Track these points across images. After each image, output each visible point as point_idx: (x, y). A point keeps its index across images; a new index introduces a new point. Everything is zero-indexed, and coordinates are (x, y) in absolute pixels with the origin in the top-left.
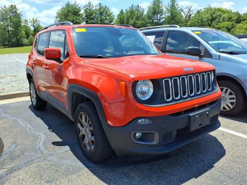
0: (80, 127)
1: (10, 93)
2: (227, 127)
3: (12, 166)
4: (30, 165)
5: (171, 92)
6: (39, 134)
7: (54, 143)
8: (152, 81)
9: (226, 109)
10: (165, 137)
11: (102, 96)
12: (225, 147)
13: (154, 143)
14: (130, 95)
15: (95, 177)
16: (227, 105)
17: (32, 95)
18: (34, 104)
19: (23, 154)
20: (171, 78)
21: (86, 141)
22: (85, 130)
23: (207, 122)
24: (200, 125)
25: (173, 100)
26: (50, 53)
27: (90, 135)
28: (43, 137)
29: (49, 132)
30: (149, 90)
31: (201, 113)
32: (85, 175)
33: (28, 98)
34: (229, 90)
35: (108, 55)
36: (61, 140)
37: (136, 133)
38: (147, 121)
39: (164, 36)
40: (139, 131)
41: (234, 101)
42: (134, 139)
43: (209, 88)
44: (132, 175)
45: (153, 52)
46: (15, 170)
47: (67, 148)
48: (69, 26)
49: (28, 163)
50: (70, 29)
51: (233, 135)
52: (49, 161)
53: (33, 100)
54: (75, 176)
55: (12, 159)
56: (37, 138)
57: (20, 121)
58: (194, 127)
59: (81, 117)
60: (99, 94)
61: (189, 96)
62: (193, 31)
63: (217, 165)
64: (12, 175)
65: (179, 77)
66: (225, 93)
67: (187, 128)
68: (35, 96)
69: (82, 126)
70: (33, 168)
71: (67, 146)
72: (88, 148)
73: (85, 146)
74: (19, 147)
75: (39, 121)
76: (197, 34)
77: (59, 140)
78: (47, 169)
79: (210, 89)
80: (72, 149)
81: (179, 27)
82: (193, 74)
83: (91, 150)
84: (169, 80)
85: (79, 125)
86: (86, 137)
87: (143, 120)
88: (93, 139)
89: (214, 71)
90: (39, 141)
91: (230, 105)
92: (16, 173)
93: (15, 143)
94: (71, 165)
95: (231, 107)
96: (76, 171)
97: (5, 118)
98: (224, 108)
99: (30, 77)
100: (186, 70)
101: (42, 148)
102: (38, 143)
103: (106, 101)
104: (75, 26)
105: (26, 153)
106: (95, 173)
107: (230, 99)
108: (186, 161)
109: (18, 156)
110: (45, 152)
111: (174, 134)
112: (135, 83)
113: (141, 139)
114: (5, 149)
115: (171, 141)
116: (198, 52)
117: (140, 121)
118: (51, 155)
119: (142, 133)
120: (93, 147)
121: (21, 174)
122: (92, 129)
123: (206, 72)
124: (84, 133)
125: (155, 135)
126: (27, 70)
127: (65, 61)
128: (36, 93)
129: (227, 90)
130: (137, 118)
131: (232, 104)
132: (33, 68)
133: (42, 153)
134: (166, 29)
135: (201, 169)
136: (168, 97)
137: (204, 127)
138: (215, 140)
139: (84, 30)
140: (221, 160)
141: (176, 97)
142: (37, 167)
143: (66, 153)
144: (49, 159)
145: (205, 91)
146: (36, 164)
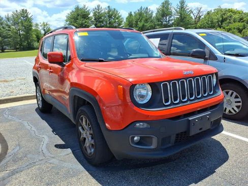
0: (81, 130)
1: (18, 96)
2: (232, 132)
3: (14, 168)
4: (32, 167)
5: (170, 95)
6: (43, 136)
7: (57, 146)
8: (150, 84)
9: (232, 113)
10: (163, 141)
11: (100, 100)
12: (229, 152)
13: (152, 147)
14: (128, 98)
15: (94, 181)
16: (233, 109)
17: (38, 98)
18: (40, 107)
19: (25, 156)
20: (169, 81)
21: (87, 144)
22: (86, 133)
23: (208, 126)
24: (201, 129)
25: (172, 104)
26: (53, 57)
27: (90, 138)
28: (46, 140)
29: (53, 135)
30: (147, 94)
31: (201, 117)
32: (85, 178)
33: (35, 101)
34: (235, 94)
35: (110, 58)
36: (64, 143)
37: (134, 137)
38: (145, 125)
39: (168, 39)
40: (137, 135)
41: (240, 104)
42: (132, 142)
43: (210, 92)
44: (131, 179)
45: (156, 55)
46: (17, 172)
47: (69, 150)
48: (71, 30)
49: (29, 166)
50: (72, 32)
51: (238, 140)
52: (50, 163)
53: (39, 103)
54: (74, 179)
55: (15, 161)
56: (40, 141)
57: (26, 124)
58: (194, 131)
59: (82, 120)
60: (97, 98)
61: (188, 100)
62: (198, 33)
63: (219, 170)
64: (14, 177)
65: (178, 80)
66: (231, 95)
67: (187, 132)
68: (41, 99)
69: (83, 129)
70: (34, 170)
71: (69, 149)
72: (89, 151)
73: (86, 149)
74: (22, 150)
75: (45, 124)
76: (202, 36)
77: (62, 142)
78: (48, 171)
79: (212, 93)
80: (74, 152)
81: (183, 29)
82: (193, 77)
83: (91, 153)
84: (168, 84)
85: (80, 128)
86: (87, 140)
87: (142, 124)
88: (93, 142)
89: (216, 74)
90: (42, 143)
91: (236, 109)
92: (18, 175)
93: (19, 145)
94: (71, 168)
95: (237, 111)
96: (75, 174)
97: (10, 120)
98: (230, 112)
99: (36, 80)
100: (185, 73)
101: (45, 151)
102: (41, 146)
103: (104, 105)
104: (78, 30)
105: (28, 156)
106: (94, 177)
107: (236, 102)
108: (187, 165)
109: (21, 159)
110: (47, 154)
111: (173, 138)
112: (133, 86)
113: (139, 143)
114: (9, 151)
115: (170, 145)
116: (203, 55)
117: (138, 124)
118: (53, 158)
119: (140, 137)
120: (93, 150)
121: (22, 176)
122: (92, 132)
123: (207, 75)
124: (85, 136)
125: (153, 139)
126: (34, 73)
127: (67, 65)
128: (42, 96)
129: (232, 93)
130: (135, 122)
131: (238, 107)
132: (38, 71)
133: (44, 156)
134: (171, 31)
135: (202, 174)
136: (167, 101)
137: (205, 131)
138: (218, 144)
139: (86, 34)
140: (223, 165)
141: (174, 101)
142: (39, 169)
143: (67, 156)
144: (51, 161)
145: (206, 95)
146: (37, 167)
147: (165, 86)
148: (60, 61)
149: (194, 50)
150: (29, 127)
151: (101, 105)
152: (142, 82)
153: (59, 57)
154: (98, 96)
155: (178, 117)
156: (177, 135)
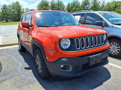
1: (11, 43)
3: (3, 78)
4: (12, 78)
5: (80, 45)
6: (20, 63)
7: (25, 68)
9: (115, 54)
10: (75, 68)
13: (70, 71)
14: (58, 46)
15: (41, 86)
16: (116, 52)
18: (20, 49)
19: (10, 73)
20: (80, 38)
21: (39, 68)
22: (38, 63)
25: (81, 49)
26: (24, 24)
27: (40, 65)
28: (21, 65)
29: (24, 63)
30: (68, 44)
31: (96, 56)
32: (37, 85)
33: (18, 46)
34: (117, 44)
35: (53, 25)
36: (29, 67)
37: (61, 65)
39: (84, 16)
40: (62, 64)
41: (119, 50)
42: (59, 68)
43: (102, 43)
44: (59, 86)
45: (76, 24)
46: (4, 81)
47: (31, 71)
49: (11, 78)
51: (117, 68)
54: (31, 85)
55: (4, 75)
56: (18, 65)
57: (13, 57)
58: (92, 63)
59: (37, 56)
60: (43, 45)
61: (90, 47)
62: (99, 13)
63: (105, 83)
64: (2, 83)
65: (84, 37)
66: (115, 45)
68: (20, 45)
70: (13, 80)
73: (38, 70)
74: (9, 70)
75: (21, 57)
76: (101, 15)
77: (28, 66)
78: (19, 81)
80: (33, 72)
81: (92, 11)
82: (93, 36)
83: (40, 72)
85: (36, 60)
87: (65, 59)
88: (41, 67)
90: (19, 67)
91: (117, 52)
92: (4, 82)
93: (8, 67)
94: (31, 80)
95: (118, 53)
96: (32, 83)
97: (6, 55)
98: (114, 53)
99: (18, 36)
101: (19, 70)
102: (18, 68)
103: (46, 49)
105: (11, 73)
106: (41, 84)
107: (117, 49)
108: (88, 80)
109: (7, 74)
110: (20, 72)
111: (81, 66)
112: (60, 40)
113: (63, 68)
114: (2, 70)
116: (102, 24)
117: (63, 59)
118: (22, 74)
119: (64, 65)
121: (6, 83)
122: (41, 62)
125: (70, 67)
126: (17, 32)
127: (31, 28)
129: (116, 44)
131: (118, 51)
132: (19, 31)
133: (19, 73)
134: (86, 12)
135: (96, 85)
136: (78, 47)
137: (98, 63)
138: (106, 69)
139: (41, 13)
140: (107, 81)
142: (15, 79)
143: (30, 73)
144: (21, 76)
145: (100, 45)
146: (14, 78)
147: (77, 40)
148: (27, 27)
149: (97, 22)
150: (13, 59)
151: (44, 49)
152: (65, 38)
153: (27, 24)
155: (84, 56)
156: (83, 65)
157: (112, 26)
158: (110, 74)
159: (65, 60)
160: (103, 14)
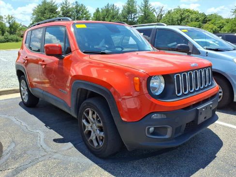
0: (86, 124)
3: (17, 166)
4: (36, 163)
5: (181, 87)
6: (37, 131)
7: (55, 140)
8: (163, 76)
11: (115, 92)
13: (167, 136)
14: (145, 90)
17: (22, 92)
18: (26, 101)
19: (25, 153)
20: (181, 73)
21: (93, 137)
23: (209, 115)
24: (205, 118)
25: (183, 95)
27: (97, 131)
28: (42, 134)
29: (47, 129)
30: (160, 86)
32: (96, 171)
33: (19, 95)
36: (62, 137)
41: (221, 94)
42: (148, 133)
43: (209, 83)
44: (143, 169)
46: (21, 170)
48: (68, 22)
50: (70, 25)
52: (55, 159)
53: (23, 97)
54: (86, 173)
55: (15, 159)
56: (36, 136)
58: (201, 119)
60: (112, 90)
61: (195, 91)
62: (181, 29)
64: (19, 175)
65: (187, 72)
67: (195, 121)
68: (27, 93)
69: (88, 122)
70: (39, 167)
71: (70, 143)
72: (96, 144)
74: (18, 146)
76: (184, 32)
77: (60, 137)
78: (55, 167)
81: (166, 25)
83: (98, 146)
84: (180, 75)
85: (84, 121)
86: (93, 133)
88: (102, 134)
89: (210, 66)
90: (39, 138)
92: (23, 173)
93: (14, 142)
94: (78, 162)
95: (219, 100)
96: (85, 168)
100: (192, 65)
101: (44, 146)
102: (39, 141)
103: (119, 97)
105: (29, 152)
106: (105, 169)
109: (21, 156)
110: (48, 149)
111: (183, 128)
112: (150, 78)
113: (153, 133)
114: (4, 148)
115: (180, 134)
117: (153, 116)
118: (55, 153)
119: (155, 128)
120: (101, 143)
122: (101, 125)
123: (207, 68)
124: (90, 129)
125: (168, 129)
131: (219, 97)
133: (45, 151)
136: (179, 92)
137: (208, 119)
139: (84, 26)
141: (185, 92)
142: (44, 165)
143: (70, 150)
144: (54, 157)
145: (207, 85)
146: (42, 163)
148: (58, 53)
149: (179, 45)
151: (116, 97)
153: (58, 49)
154: (112, 88)
157: (207, 53)
158: (219, 138)
159: (157, 116)
160: (186, 31)
